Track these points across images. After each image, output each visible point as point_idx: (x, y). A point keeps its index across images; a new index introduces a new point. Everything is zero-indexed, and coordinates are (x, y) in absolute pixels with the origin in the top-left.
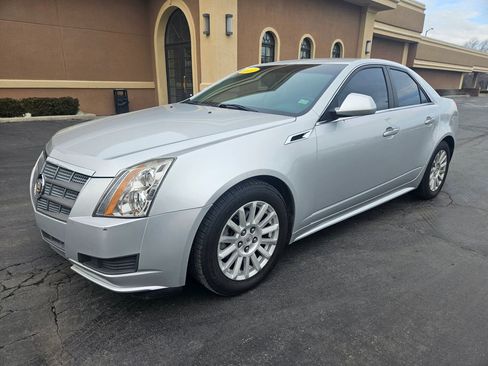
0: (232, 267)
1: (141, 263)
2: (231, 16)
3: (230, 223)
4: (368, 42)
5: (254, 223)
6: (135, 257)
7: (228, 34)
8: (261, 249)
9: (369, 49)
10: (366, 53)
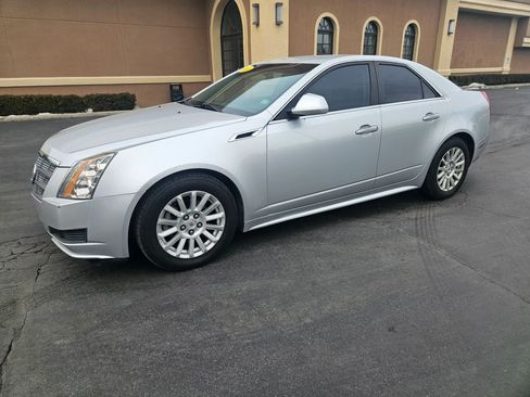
0: (176, 245)
1: (89, 235)
2: (281, 4)
3: (168, 208)
4: (451, 21)
5: (196, 210)
6: (84, 231)
7: (278, 24)
8: (207, 234)
9: (453, 29)
10: (449, 34)
